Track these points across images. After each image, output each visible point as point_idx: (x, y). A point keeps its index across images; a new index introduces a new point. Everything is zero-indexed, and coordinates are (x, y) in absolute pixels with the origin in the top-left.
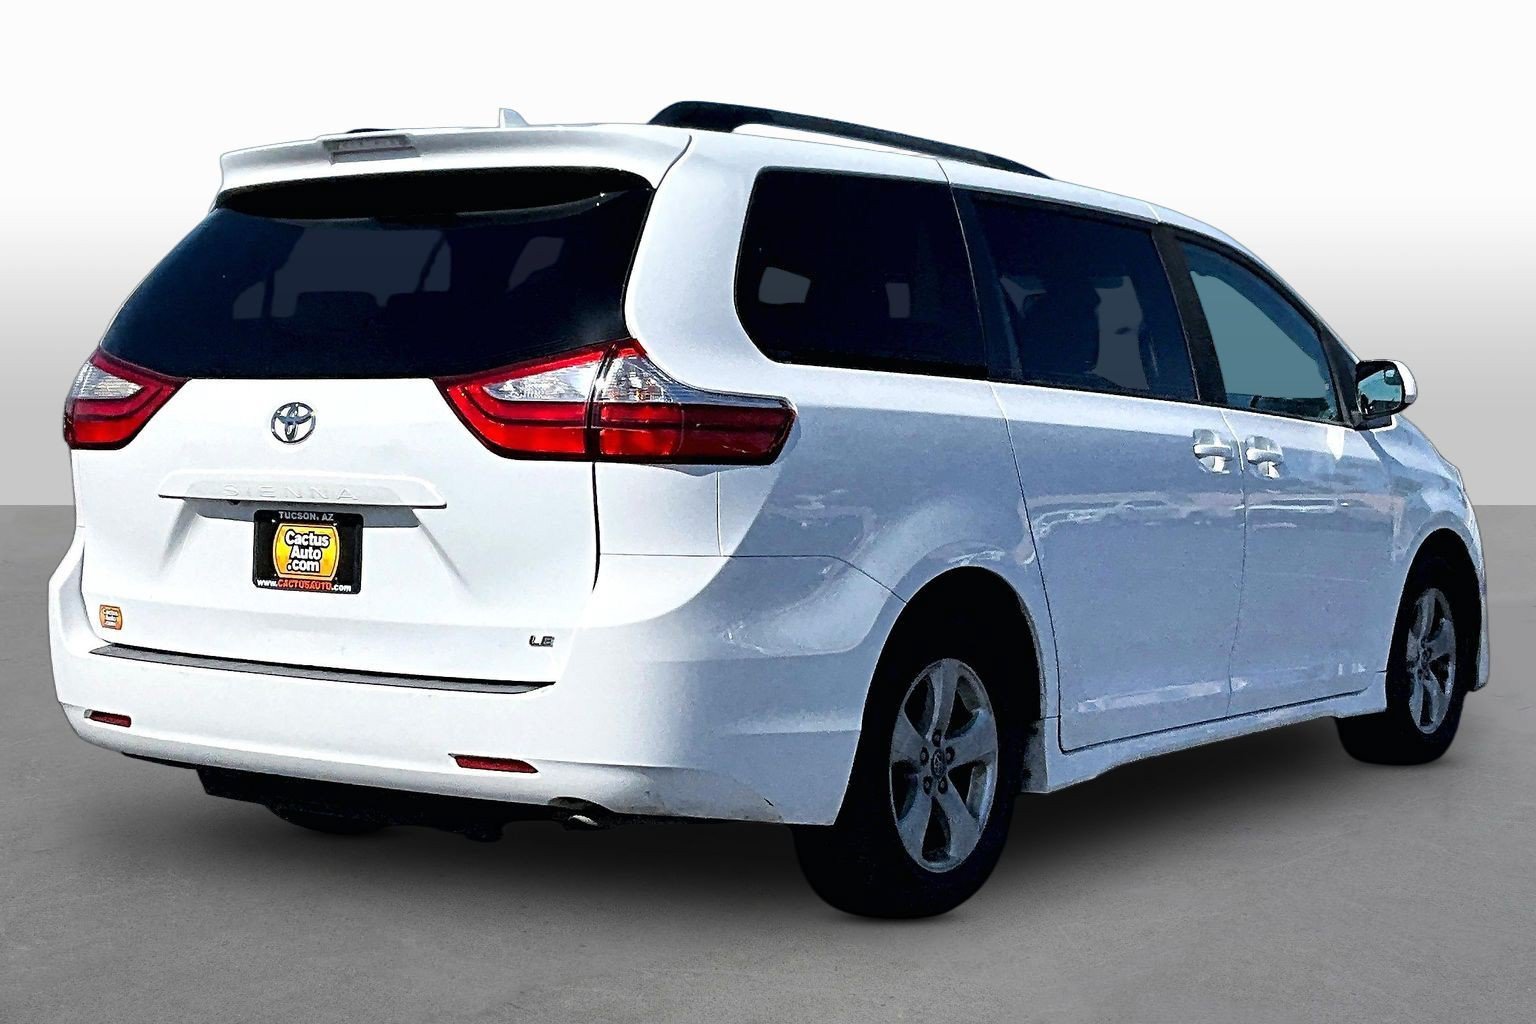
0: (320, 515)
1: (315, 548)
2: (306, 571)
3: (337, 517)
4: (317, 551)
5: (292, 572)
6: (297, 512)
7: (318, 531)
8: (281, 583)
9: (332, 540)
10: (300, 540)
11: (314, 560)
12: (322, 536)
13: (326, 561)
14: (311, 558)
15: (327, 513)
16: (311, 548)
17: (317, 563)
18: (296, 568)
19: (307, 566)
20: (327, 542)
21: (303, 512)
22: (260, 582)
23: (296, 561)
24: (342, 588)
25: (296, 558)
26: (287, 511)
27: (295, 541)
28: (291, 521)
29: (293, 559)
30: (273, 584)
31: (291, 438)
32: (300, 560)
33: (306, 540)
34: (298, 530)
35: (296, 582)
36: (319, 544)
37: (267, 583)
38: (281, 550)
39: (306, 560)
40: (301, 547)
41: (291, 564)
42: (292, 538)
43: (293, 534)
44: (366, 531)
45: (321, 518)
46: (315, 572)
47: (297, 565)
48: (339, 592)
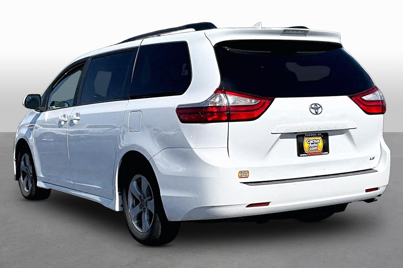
0: (317, 134)
1: (316, 143)
2: (314, 150)
3: (322, 134)
4: (317, 144)
5: (310, 151)
6: (310, 134)
7: (316, 139)
8: (308, 154)
9: (320, 141)
10: (311, 142)
11: (316, 147)
12: (318, 140)
13: (319, 147)
14: (315, 146)
15: (319, 133)
16: (315, 144)
17: (317, 147)
18: (311, 150)
19: (314, 149)
20: (319, 142)
21: (312, 134)
22: (301, 155)
23: (311, 148)
24: (325, 153)
25: (311, 147)
26: (308, 134)
27: (310, 142)
28: (309, 137)
29: (310, 147)
30: (305, 155)
31: (317, 113)
32: (312, 147)
33: (313, 141)
34: (310, 139)
35: (312, 153)
36: (317, 142)
37: (303, 155)
38: (306, 145)
39: (314, 147)
40: (312, 143)
41: (309, 149)
42: (309, 141)
43: (309, 140)
44: (329, 137)
45: (317, 135)
46: (316, 150)
47: (311, 149)
48: (325, 154)
